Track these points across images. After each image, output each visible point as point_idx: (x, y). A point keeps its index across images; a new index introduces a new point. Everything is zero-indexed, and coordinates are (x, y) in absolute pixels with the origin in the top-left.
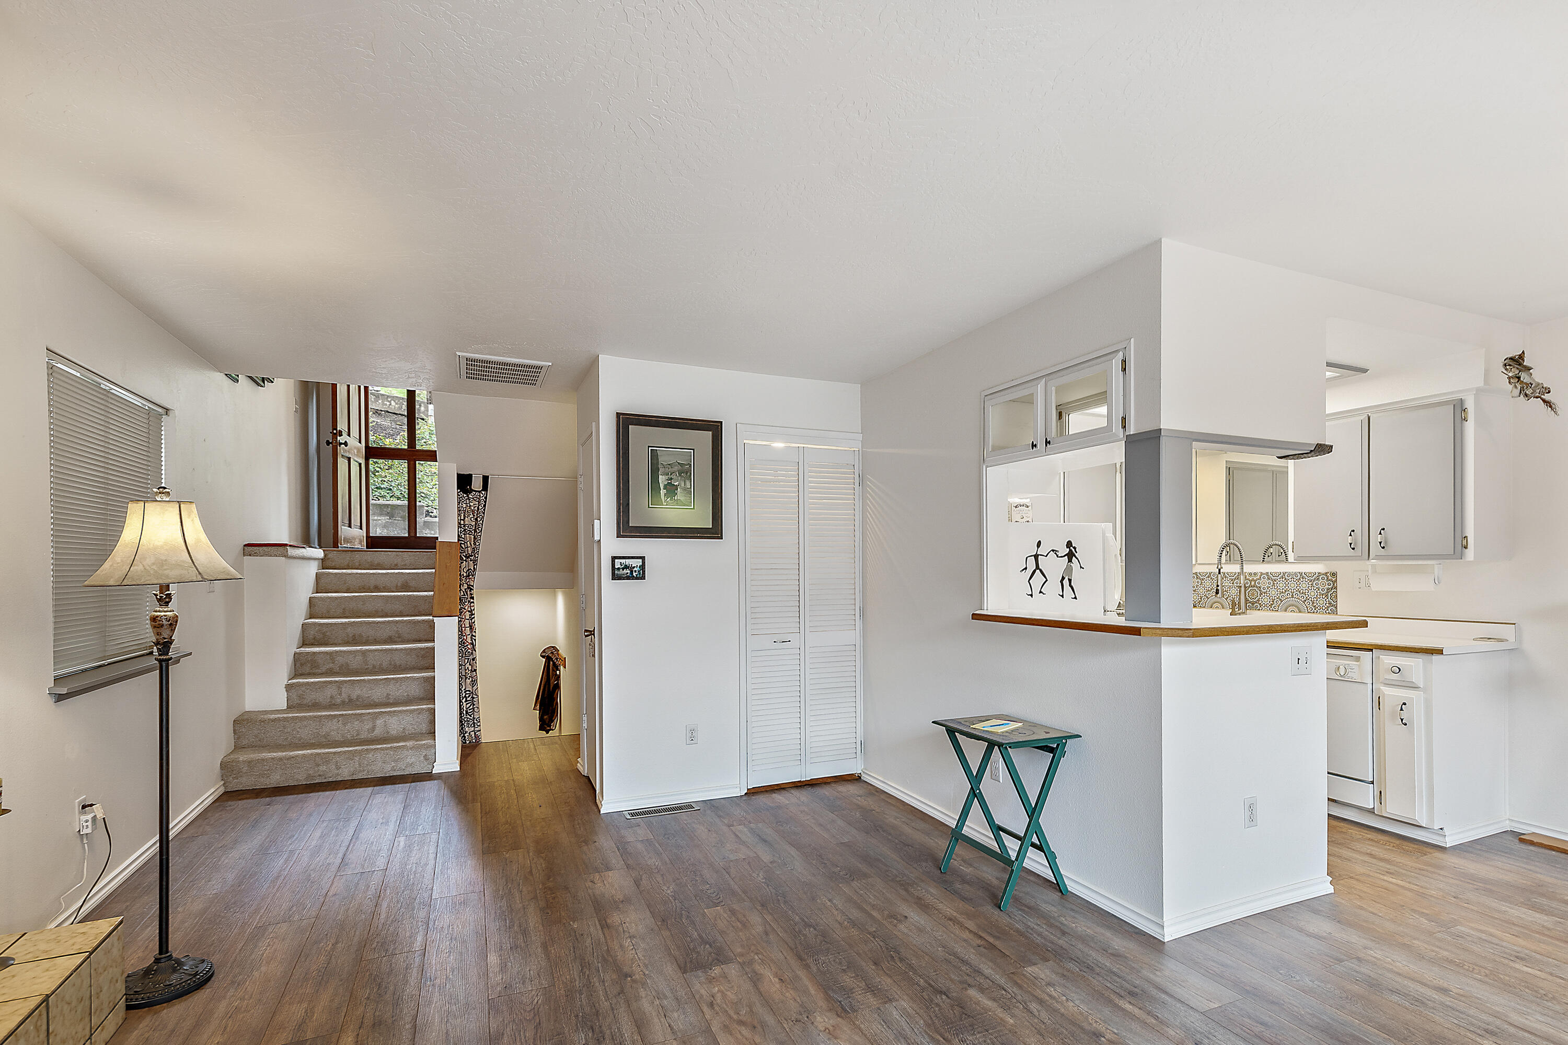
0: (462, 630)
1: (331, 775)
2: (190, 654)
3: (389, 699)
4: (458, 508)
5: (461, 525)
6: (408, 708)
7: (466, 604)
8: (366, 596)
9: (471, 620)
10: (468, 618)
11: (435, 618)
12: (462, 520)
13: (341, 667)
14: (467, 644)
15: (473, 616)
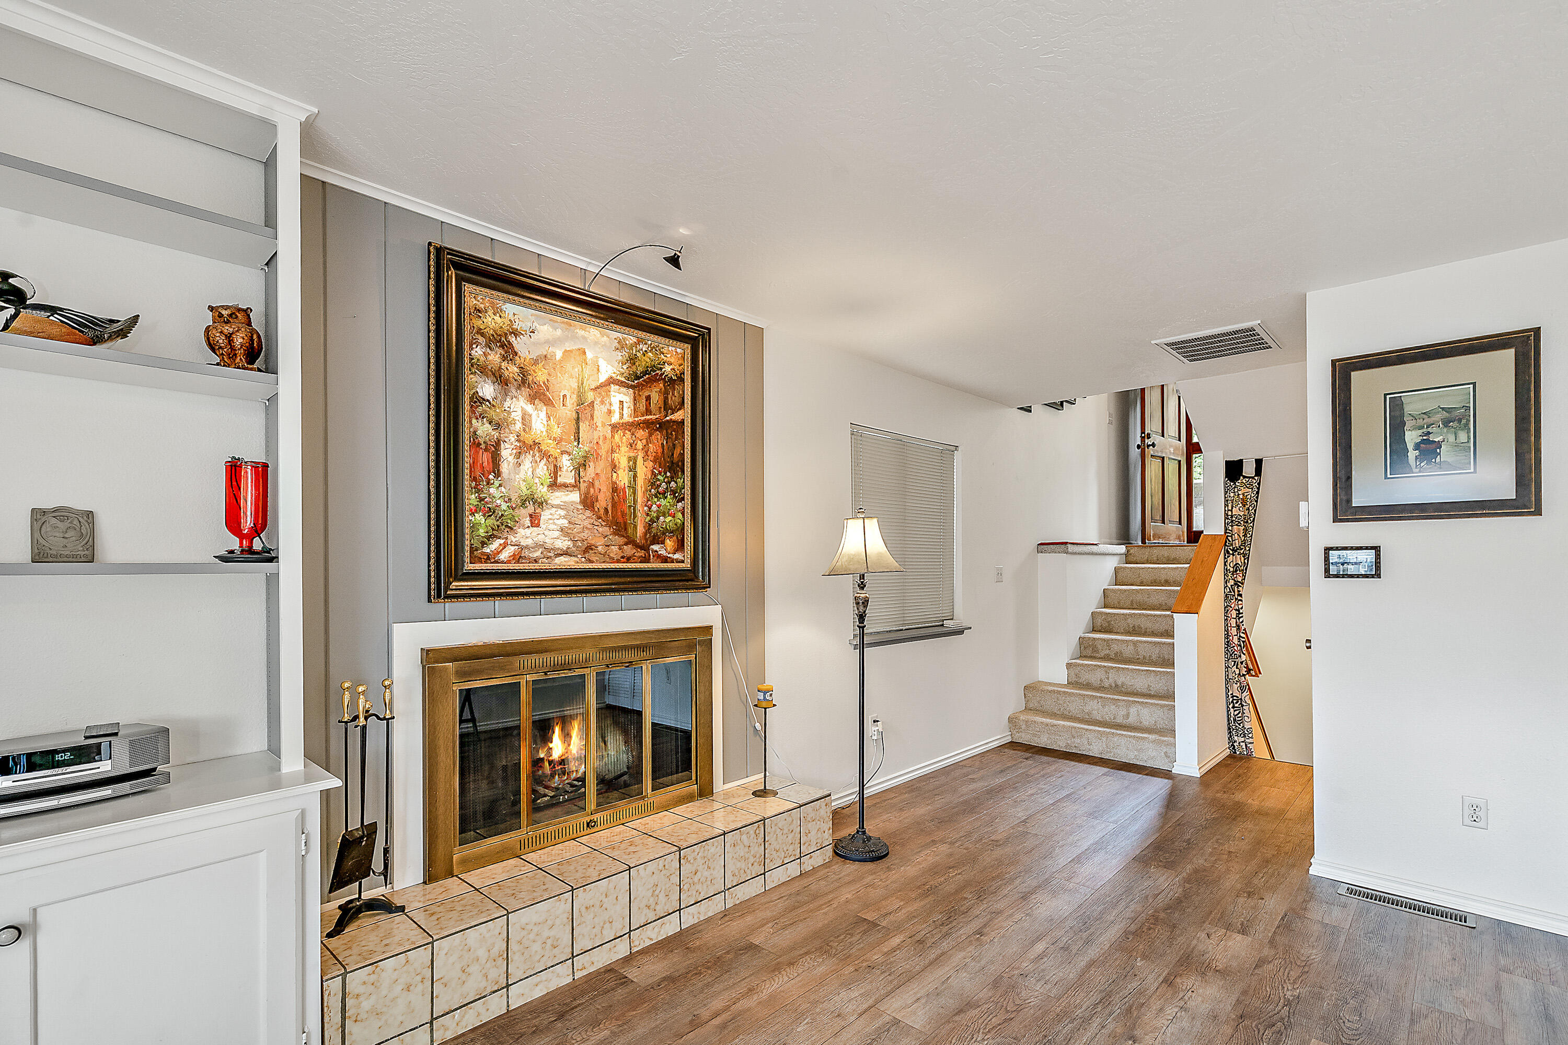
0: (1228, 630)
1: (1084, 749)
2: (970, 628)
3: (1150, 690)
4: (1225, 498)
5: (1228, 515)
6: (1160, 702)
7: (1232, 601)
8: (1151, 589)
9: (1239, 619)
10: (1235, 617)
11: (1174, 614)
12: (1230, 510)
13: (1116, 654)
14: (1234, 645)
15: (1240, 616)
